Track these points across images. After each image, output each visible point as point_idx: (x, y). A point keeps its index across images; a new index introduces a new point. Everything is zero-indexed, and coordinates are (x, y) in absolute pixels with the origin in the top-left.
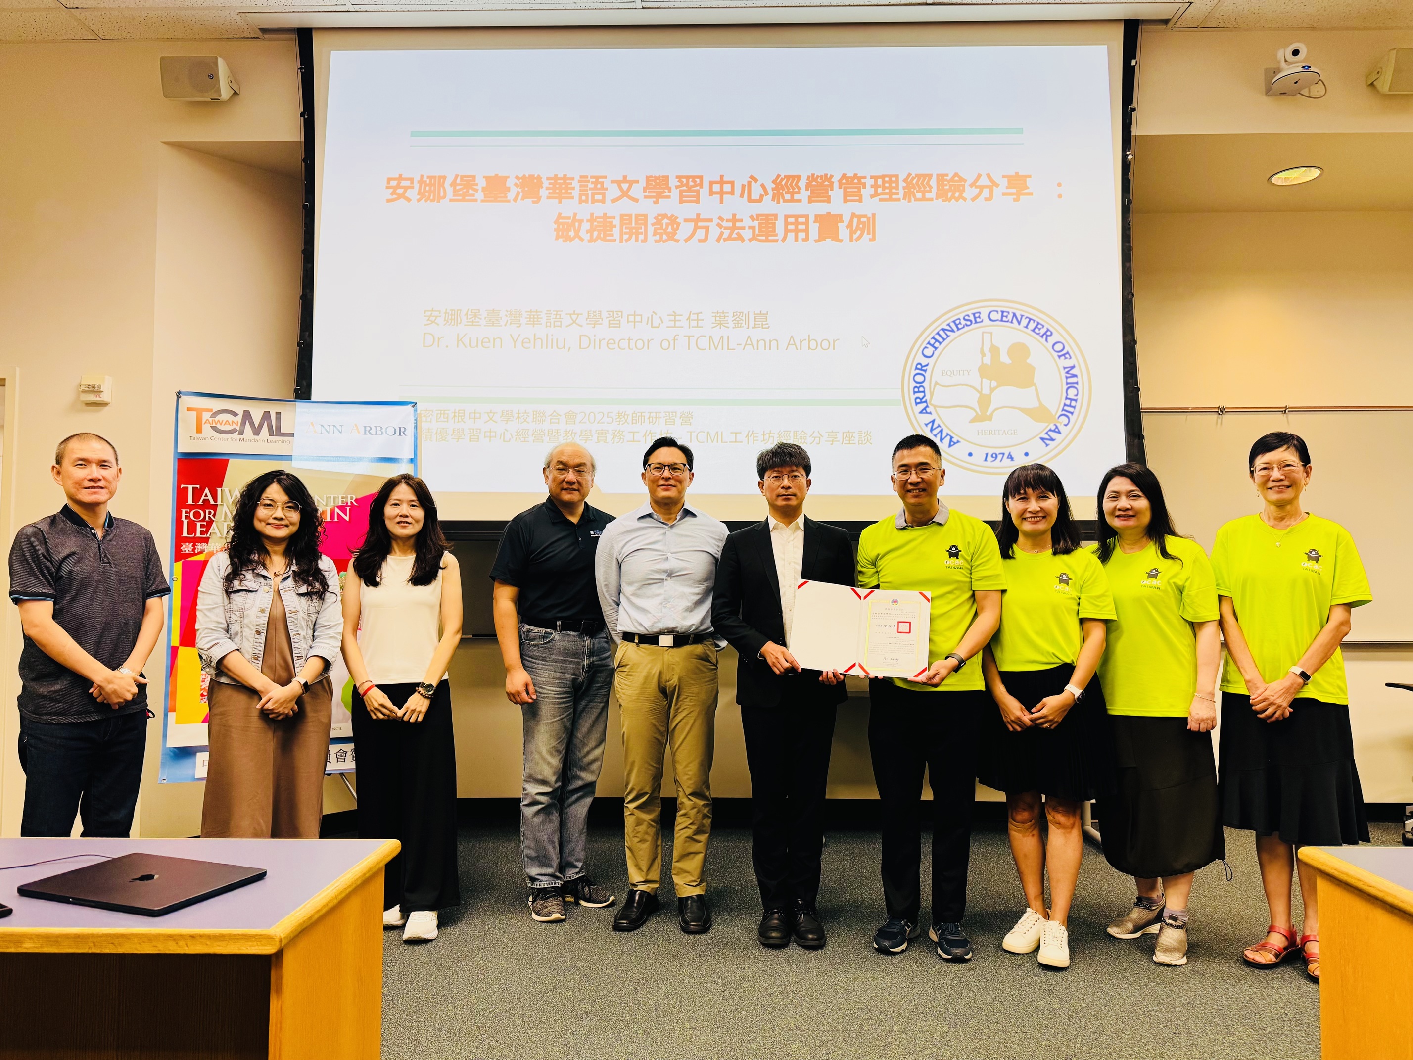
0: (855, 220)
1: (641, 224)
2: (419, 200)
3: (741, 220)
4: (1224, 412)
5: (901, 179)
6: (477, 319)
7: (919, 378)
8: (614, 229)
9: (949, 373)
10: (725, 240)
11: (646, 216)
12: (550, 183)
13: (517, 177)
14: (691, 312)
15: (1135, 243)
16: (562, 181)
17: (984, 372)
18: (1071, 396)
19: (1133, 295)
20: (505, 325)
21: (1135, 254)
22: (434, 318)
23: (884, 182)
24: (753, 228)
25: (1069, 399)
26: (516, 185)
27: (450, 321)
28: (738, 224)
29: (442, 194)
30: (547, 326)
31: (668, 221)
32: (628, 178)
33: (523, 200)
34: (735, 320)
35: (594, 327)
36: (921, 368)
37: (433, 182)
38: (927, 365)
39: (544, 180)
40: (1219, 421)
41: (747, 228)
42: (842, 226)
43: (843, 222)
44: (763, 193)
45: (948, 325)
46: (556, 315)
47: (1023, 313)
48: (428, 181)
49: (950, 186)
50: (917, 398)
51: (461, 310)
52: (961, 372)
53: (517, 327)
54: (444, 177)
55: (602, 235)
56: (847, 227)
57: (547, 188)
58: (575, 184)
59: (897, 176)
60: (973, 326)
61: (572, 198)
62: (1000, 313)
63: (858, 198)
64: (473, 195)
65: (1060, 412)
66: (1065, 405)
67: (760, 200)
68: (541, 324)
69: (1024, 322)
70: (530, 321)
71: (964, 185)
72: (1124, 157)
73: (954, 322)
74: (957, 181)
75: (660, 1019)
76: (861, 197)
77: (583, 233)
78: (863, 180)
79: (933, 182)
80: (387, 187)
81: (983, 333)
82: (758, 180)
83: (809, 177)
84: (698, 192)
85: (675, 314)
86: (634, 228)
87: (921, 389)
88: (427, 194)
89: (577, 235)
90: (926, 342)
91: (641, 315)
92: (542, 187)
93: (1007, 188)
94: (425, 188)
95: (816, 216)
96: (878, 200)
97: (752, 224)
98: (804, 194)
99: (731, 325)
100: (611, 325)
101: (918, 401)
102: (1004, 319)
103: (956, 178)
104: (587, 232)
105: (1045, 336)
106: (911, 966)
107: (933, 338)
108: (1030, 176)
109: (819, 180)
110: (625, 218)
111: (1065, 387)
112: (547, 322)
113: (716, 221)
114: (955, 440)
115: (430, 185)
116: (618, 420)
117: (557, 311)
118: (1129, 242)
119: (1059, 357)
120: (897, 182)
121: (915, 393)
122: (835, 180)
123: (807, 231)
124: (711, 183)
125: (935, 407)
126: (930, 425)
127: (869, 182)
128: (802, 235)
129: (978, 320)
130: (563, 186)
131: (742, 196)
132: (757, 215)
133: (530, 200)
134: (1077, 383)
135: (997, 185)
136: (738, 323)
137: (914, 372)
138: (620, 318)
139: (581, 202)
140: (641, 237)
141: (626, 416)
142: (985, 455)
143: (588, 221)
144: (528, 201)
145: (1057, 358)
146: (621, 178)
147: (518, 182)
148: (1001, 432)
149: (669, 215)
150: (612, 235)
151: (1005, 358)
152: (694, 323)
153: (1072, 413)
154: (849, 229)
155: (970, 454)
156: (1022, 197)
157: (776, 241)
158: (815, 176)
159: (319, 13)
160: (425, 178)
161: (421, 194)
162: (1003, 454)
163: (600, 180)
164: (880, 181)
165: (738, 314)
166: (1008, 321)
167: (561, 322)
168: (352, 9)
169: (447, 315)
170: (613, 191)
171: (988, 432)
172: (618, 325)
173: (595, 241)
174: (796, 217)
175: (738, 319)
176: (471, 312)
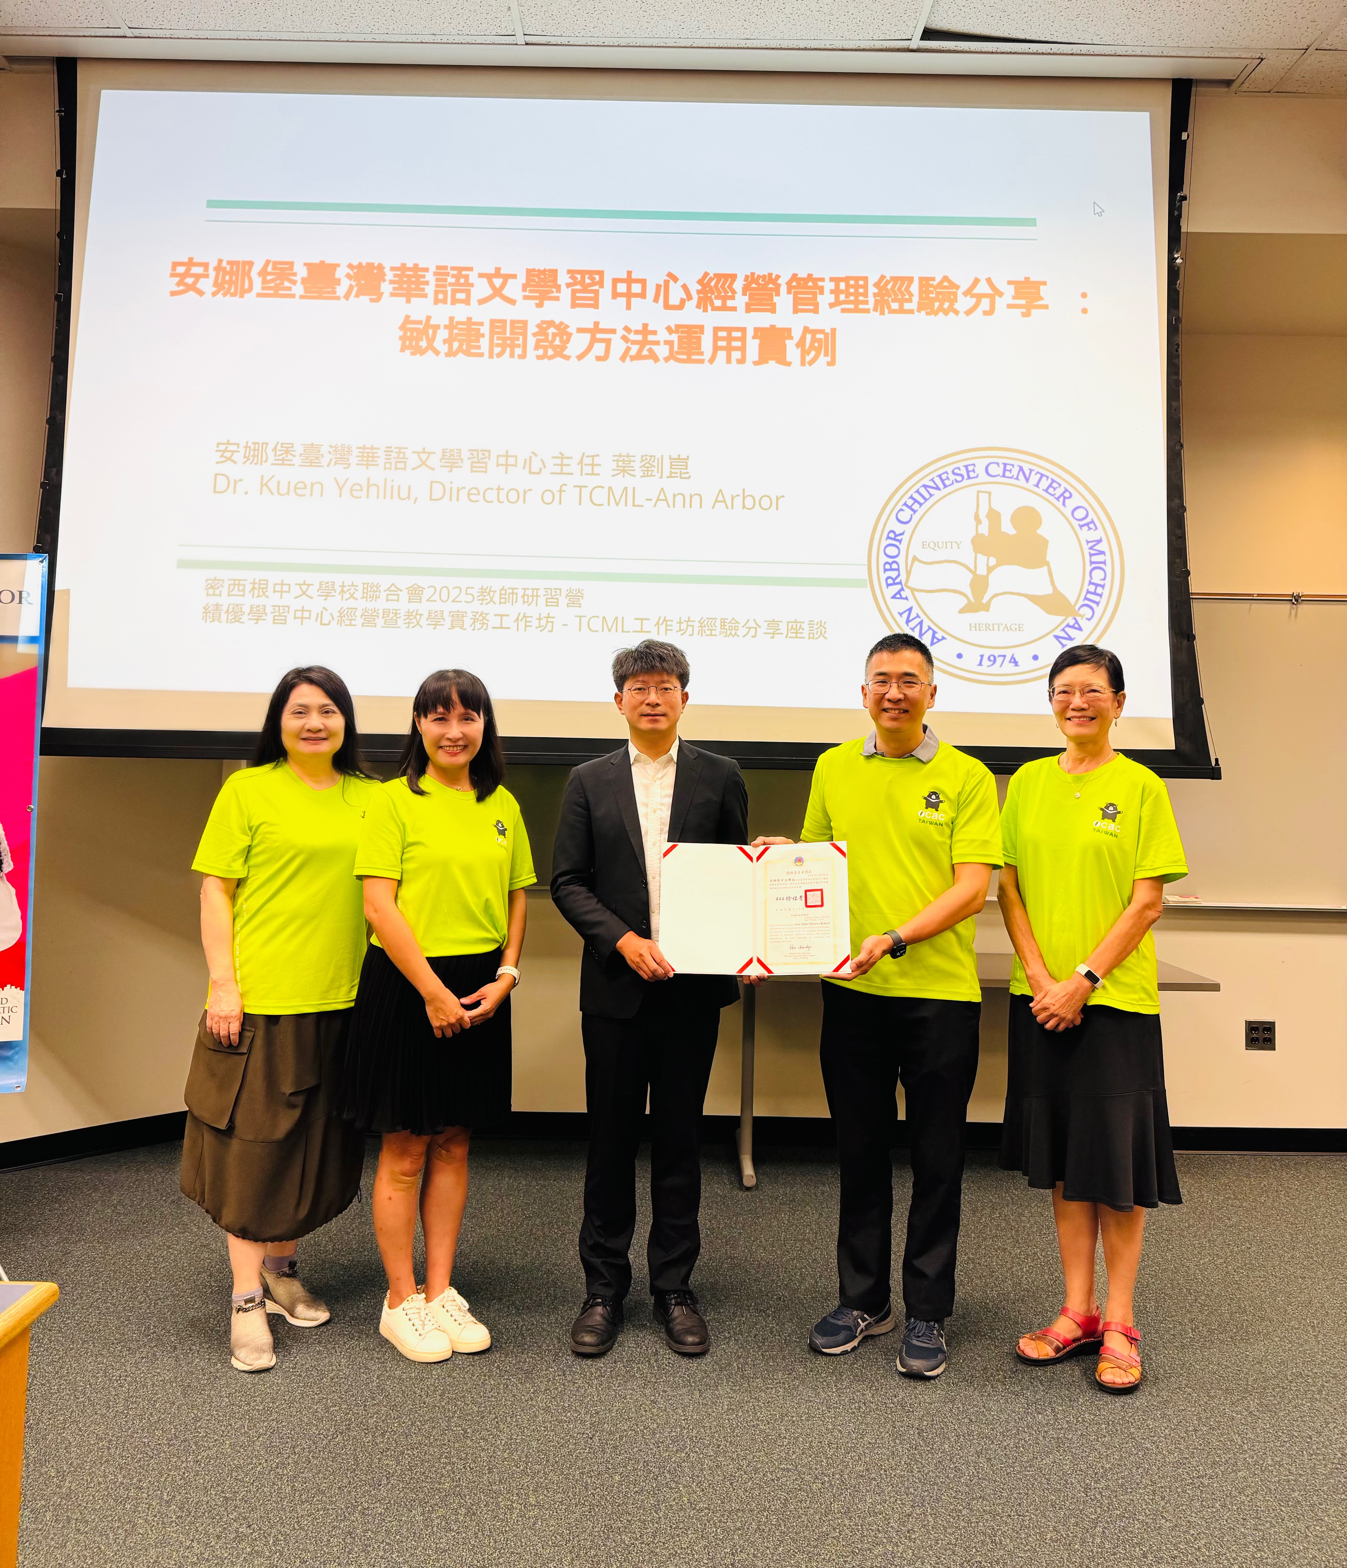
0: (809, 337)
1: (520, 334)
2: (214, 294)
3: (654, 333)
4: (1300, 601)
5: (871, 282)
6: (289, 457)
7: (892, 551)
8: (481, 339)
9: (932, 545)
10: (633, 358)
11: (525, 323)
12: (395, 276)
13: (350, 266)
14: (584, 454)
15: (1184, 376)
16: (411, 273)
17: (979, 544)
18: (1096, 580)
19: (1182, 446)
20: (328, 465)
21: (1185, 391)
22: (230, 454)
23: (848, 286)
24: (670, 343)
25: (1093, 584)
26: (348, 276)
27: (251, 458)
28: (651, 338)
29: (246, 286)
30: (385, 468)
31: (555, 331)
32: (502, 272)
33: (358, 297)
34: (643, 466)
35: (451, 471)
36: (895, 538)
37: (234, 269)
38: (902, 534)
39: (387, 270)
40: (1293, 612)
41: (662, 343)
42: (790, 345)
43: (792, 338)
44: (684, 297)
45: (932, 480)
46: (399, 453)
47: (1032, 467)
48: (228, 268)
49: (938, 294)
50: (888, 578)
51: (267, 444)
52: (949, 545)
53: (345, 468)
54: (251, 264)
55: (464, 347)
56: (797, 345)
57: (391, 282)
58: (430, 277)
59: (865, 279)
60: (966, 482)
61: (425, 296)
62: (1002, 466)
63: (812, 307)
64: (290, 289)
65: (1081, 602)
66: (1088, 592)
67: (681, 306)
68: (378, 465)
69: (1034, 479)
70: (362, 460)
71: (956, 293)
72: (1171, 260)
73: (940, 476)
74: (946, 287)
75: (494, 1488)
76: (816, 305)
77: (438, 344)
78: (820, 284)
79: (915, 288)
80: (172, 275)
81: (978, 492)
82: (678, 279)
83: (747, 277)
84: (596, 292)
85: (562, 457)
86: (508, 338)
87: (894, 566)
88: (226, 286)
89: (431, 347)
90: (902, 502)
91: (516, 457)
92: (384, 281)
93: (1014, 298)
94: (224, 277)
95: (756, 330)
96: (840, 311)
97: (667, 337)
98: (740, 300)
99: (638, 472)
100: (474, 469)
101: (890, 581)
102: (1007, 474)
103: (946, 284)
104: (445, 341)
105: (1061, 499)
106: (864, 1394)
107: (911, 497)
108: (1044, 283)
109: (760, 281)
110: (497, 325)
111: (1089, 568)
112: (385, 463)
113: (621, 332)
114: (939, 636)
115: (231, 273)
116: (481, 598)
117: (400, 448)
118: (1177, 374)
119: (1081, 526)
120: (865, 287)
121: (885, 570)
122: (782, 281)
123: (743, 349)
124: (615, 281)
125: (913, 590)
126: (906, 614)
127: (829, 286)
128: (736, 355)
129: (972, 474)
130: (413, 279)
131: (656, 300)
132: (676, 325)
133: (368, 297)
134: (1104, 563)
135: (1001, 294)
136: (648, 471)
137: (885, 543)
138: (486, 460)
139: (437, 301)
140: (518, 351)
141: (492, 594)
142: (980, 658)
143: (446, 327)
144: (365, 299)
145: (1077, 528)
146: (493, 272)
147: (351, 273)
148: (1002, 627)
149: (557, 323)
150: (479, 347)
151: (1007, 527)
152: (588, 469)
153: (1097, 603)
154: (800, 349)
155: (960, 656)
156: (1033, 311)
157: (702, 361)
158: (756, 276)
159: (84, 38)
160: (224, 264)
161: (219, 287)
162: (1004, 656)
163: (464, 273)
164: (842, 286)
165: (649, 458)
166: (1011, 478)
167: (405, 462)
168: (129, 33)
169: (248, 449)
170: (481, 289)
171: (984, 628)
172: (484, 470)
173: (455, 354)
174: (729, 330)
175: (648, 465)
176: (282, 447)
